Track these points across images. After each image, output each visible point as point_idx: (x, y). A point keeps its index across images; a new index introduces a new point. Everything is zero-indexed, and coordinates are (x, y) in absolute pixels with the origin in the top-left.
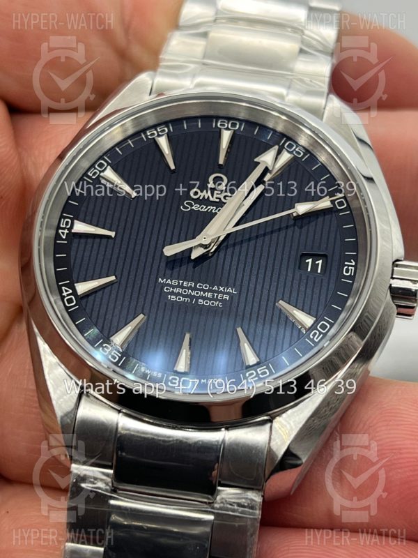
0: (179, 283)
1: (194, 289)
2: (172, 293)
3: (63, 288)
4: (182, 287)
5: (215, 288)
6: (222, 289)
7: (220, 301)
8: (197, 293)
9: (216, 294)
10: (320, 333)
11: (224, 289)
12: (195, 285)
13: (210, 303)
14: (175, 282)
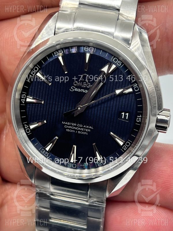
0: (70, 124)
1: (76, 126)
2: (68, 128)
3: (25, 125)
4: (72, 126)
5: (85, 126)
6: (87, 127)
7: (87, 132)
8: (78, 129)
9: (85, 129)
10: (127, 147)
11: (88, 127)
12: (77, 125)
13: (83, 133)
14: (69, 124)
